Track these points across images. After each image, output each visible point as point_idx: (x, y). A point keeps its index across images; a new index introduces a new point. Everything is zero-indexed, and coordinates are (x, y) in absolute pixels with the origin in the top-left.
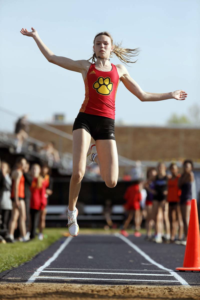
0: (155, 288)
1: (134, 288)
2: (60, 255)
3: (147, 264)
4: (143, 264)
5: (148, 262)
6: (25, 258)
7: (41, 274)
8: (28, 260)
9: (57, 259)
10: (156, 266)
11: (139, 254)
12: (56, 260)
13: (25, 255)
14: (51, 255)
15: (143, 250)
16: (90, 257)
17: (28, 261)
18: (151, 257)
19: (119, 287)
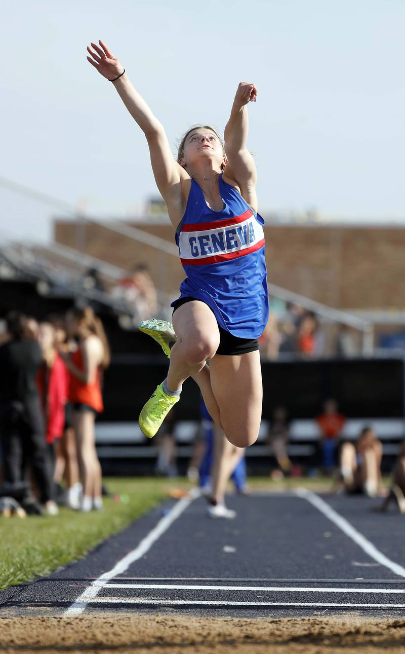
0: (380, 623)
1: (327, 624)
2: (155, 546)
3: (367, 565)
4: (357, 564)
5: (370, 559)
6: (69, 554)
7: (103, 593)
8: (75, 558)
9: (148, 554)
10: (388, 570)
11: (350, 540)
12: (145, 558)
13: (69, 545)
14: (135, 545)
15: (359, 529)
16: (228, 549)
17: (75, 561)
18: (379, 547)
19: (291, 621)
